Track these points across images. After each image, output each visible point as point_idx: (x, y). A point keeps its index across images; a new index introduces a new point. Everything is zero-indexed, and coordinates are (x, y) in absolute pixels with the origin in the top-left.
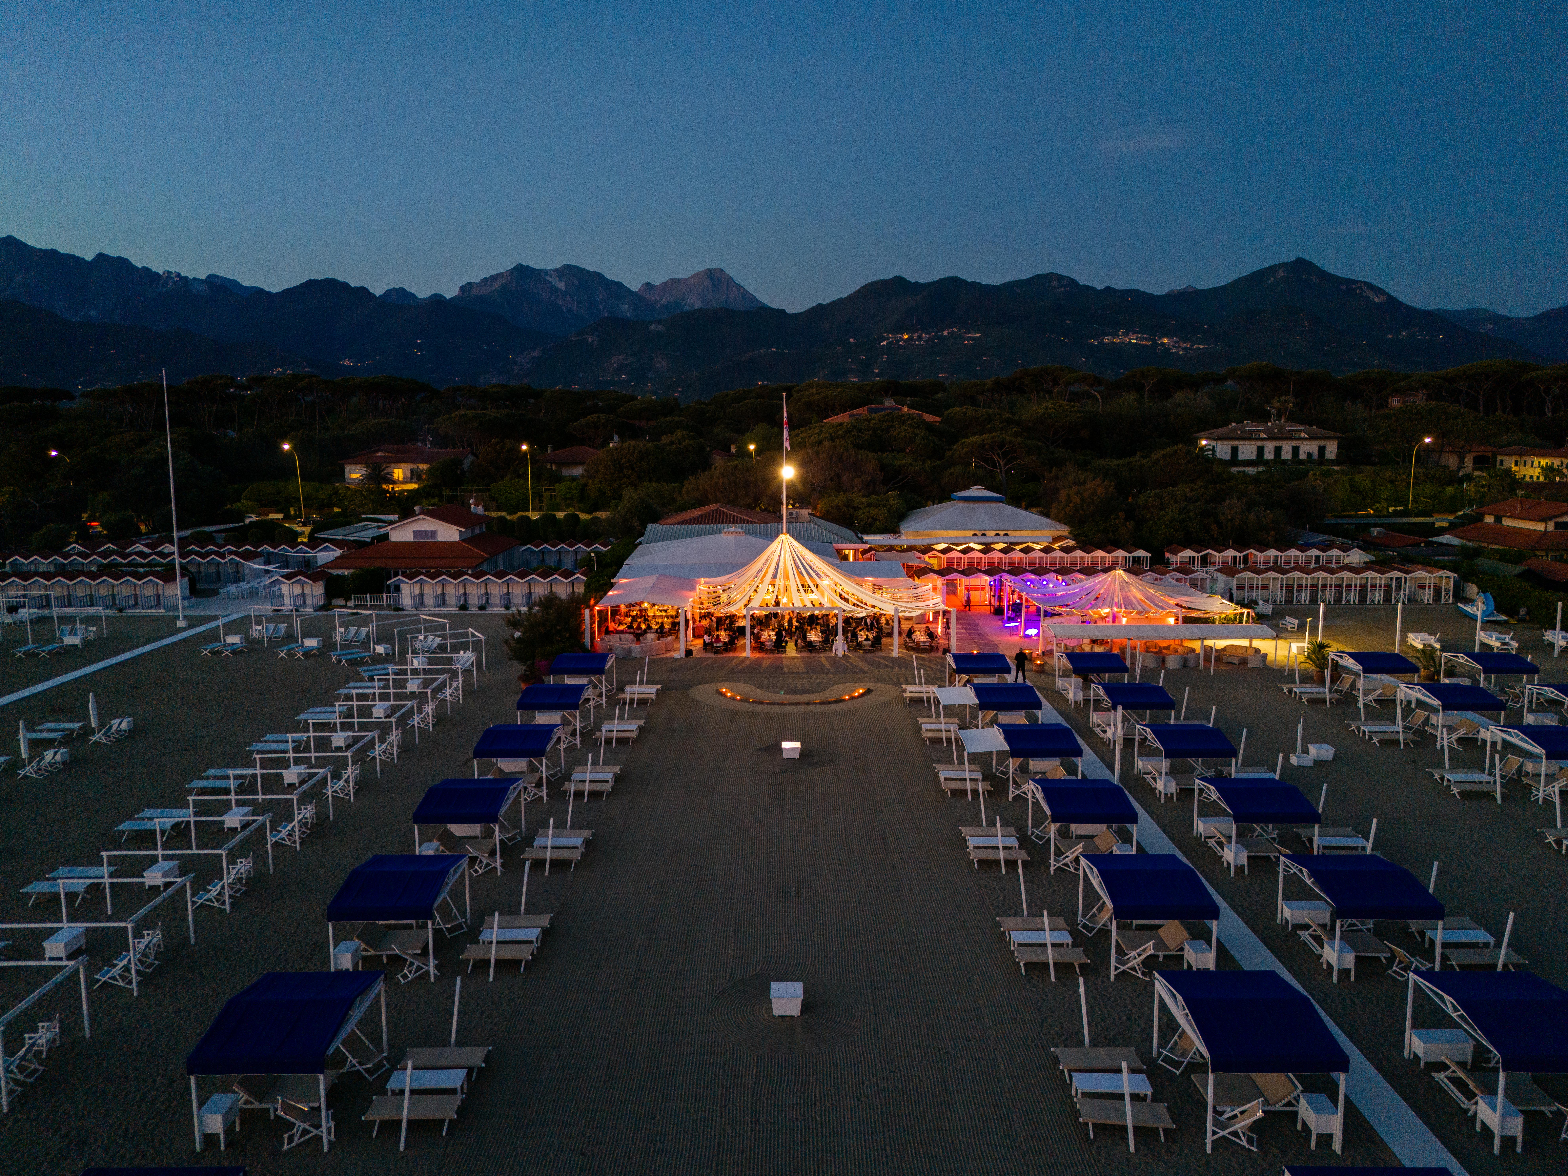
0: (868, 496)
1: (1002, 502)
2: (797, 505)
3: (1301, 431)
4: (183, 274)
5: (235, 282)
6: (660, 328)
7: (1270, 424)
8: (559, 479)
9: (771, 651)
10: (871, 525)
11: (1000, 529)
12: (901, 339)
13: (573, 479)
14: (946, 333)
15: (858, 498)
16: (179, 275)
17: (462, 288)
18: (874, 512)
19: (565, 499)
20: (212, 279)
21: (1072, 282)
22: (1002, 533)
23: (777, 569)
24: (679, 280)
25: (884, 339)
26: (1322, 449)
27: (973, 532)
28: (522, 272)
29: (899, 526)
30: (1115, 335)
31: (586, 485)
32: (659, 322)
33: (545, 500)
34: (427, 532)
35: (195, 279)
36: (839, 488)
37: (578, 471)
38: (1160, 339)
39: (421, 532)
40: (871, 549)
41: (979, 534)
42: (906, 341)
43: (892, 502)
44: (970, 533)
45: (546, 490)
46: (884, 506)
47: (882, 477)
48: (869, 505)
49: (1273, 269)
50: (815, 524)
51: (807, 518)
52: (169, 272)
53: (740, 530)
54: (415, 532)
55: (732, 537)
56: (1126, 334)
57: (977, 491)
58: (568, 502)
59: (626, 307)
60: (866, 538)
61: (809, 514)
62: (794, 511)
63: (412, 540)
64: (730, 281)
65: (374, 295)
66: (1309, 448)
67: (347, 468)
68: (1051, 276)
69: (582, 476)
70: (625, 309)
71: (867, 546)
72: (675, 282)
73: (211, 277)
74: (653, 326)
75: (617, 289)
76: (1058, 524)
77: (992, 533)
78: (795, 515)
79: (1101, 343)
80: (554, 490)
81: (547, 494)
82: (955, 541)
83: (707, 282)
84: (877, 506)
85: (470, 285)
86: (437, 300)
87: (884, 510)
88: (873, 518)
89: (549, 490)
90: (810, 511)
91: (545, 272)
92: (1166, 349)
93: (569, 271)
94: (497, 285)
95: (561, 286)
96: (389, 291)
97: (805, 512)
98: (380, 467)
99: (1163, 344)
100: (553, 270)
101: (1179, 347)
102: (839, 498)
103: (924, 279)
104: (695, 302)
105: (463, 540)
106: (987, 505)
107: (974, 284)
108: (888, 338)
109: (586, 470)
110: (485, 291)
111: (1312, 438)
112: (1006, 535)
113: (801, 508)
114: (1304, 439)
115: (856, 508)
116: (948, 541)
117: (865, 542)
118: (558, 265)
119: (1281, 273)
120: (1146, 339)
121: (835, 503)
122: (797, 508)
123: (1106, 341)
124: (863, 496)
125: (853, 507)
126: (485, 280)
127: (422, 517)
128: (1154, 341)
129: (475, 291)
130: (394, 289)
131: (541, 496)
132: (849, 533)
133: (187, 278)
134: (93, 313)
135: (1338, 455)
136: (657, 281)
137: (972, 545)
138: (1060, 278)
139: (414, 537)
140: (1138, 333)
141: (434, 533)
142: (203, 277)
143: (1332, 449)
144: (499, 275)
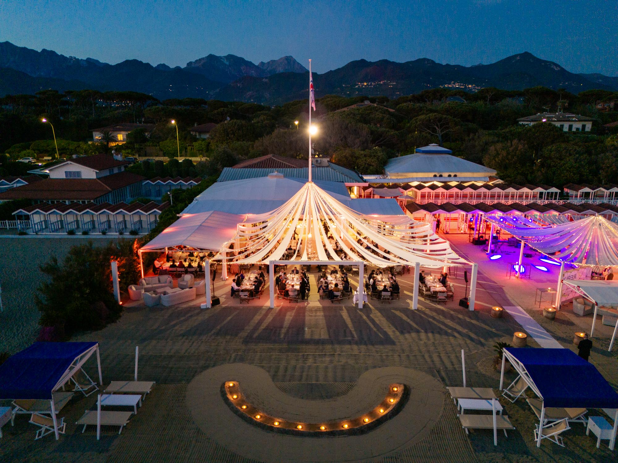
0: (364, 150)
1: (449, 154)
2: (321, 156)
3: (573, 117)
4: (77, 58)
5: (97, 61)
6: (267, 80)
7: (557, 114)
8: (196, 140)
9: (295, 300)
10: (367, 169)
11: (451, 172)
12: (363, 85)
13: (204, 140)
14: (381, 83)
15: (359, 152)
16: (75, 58)
17: (188, 64)
18: (369, 160)
19: (199, 150)
20: (89, 60)
21: (433, 62)
22: (452, 174)
23: (303, 209)
24: (274, 61)
25: (357, 85)
26: (584, 126)
27: (434, 174)
28: (211, 57)
29: (384, 169)
30: (449, 84)
31: (209, 143)
32: (266, 78)
33: (188, 151)
34: (74, 172)
35: (82, 60)
36: (346, 145)
37: (206, 136)
38: (468, 85)
39: (70, 172)
40: (370, 186)
41: (438, 175)
42: (366, 86)
43: (379, 154)
44: (431, 175)
45: (189, 146)
46: (375, 156)
47: (371, 139)
48: (365, 156)
49: (516, 56)
50: (332, 168)
51: (327, 164)
52: (71, 57)
53: (280, 174)
54: (66, 172)
55: (275, 179)
56: (454, 84)
57: (432, 147)
58: (200, 152)
59: (253, 72)
60: (366, 177)
61: (328, 161)
62: (319, 159)
63: (64, 177)
64: (295, 61)
65: (152, 67)
66: (577, 125)
67: (94, 133)
68: (424, 59)
69: (208, 138)
70: (253, 73)
71: (366, 185)
72: (273, 61)
73: (88, 59)
74: (264, 80)
75: (249, 64)
76: (489, 169)
77: (446, 175)
78: (319, 162)
79: (444, 87)
80: (193, 146)
81: (189, 148)
82: (425, 180)
83: (286, 62)
84: (370, 156)
85: (191, 63)
86: (178, 69)
87: (375, 159)
88: (368, 164)
89: (190, 145)
90: (329, 159)
91: (220, 57)
92: (470, 90)
93: (230, 57)
94: (202, 62)
95: (227, 63)
96: (158, 65)
97: (326, 160)
98: (108, 133)
99: (469, 87)
100: (224, 57)
101: (475, 89)
102: (347, 151)
103: (373, 61)
104: (280, 70)
105: (99, 179)
106: (440, 156)
107: (393, 62)
108: (359, 85)
109: (210, 135)
110: (197, 65)
111: (580, 121)
112: (455, 176)
113: (323, 157)
114: (575, 121)
115: (357, 158)
116: (420, 180)
117: (365, 181)
118: (226, 55)
119: (518, 58)
120: (463, 86)
121: (344, 154)
122: (320, 157)
123: (446, 86)
124: (361, 150)
125: (355, 157)
126: (197, 61)
127: (69, 162)
128: (465, 86)
129: (193, 65)
130: (161, 64)
131: (186, 148)
132: (354, 174)
133: (78, 59)
134: (42, 74)
135: (592, 129)
136: (266, 61)
137: (436, 183)
138: (428, 60)
139: (66, 176)
140: (459, 83)
141: (79, 173)
142: (85, 59)
143: (589, 126)
144: (203, 59)
